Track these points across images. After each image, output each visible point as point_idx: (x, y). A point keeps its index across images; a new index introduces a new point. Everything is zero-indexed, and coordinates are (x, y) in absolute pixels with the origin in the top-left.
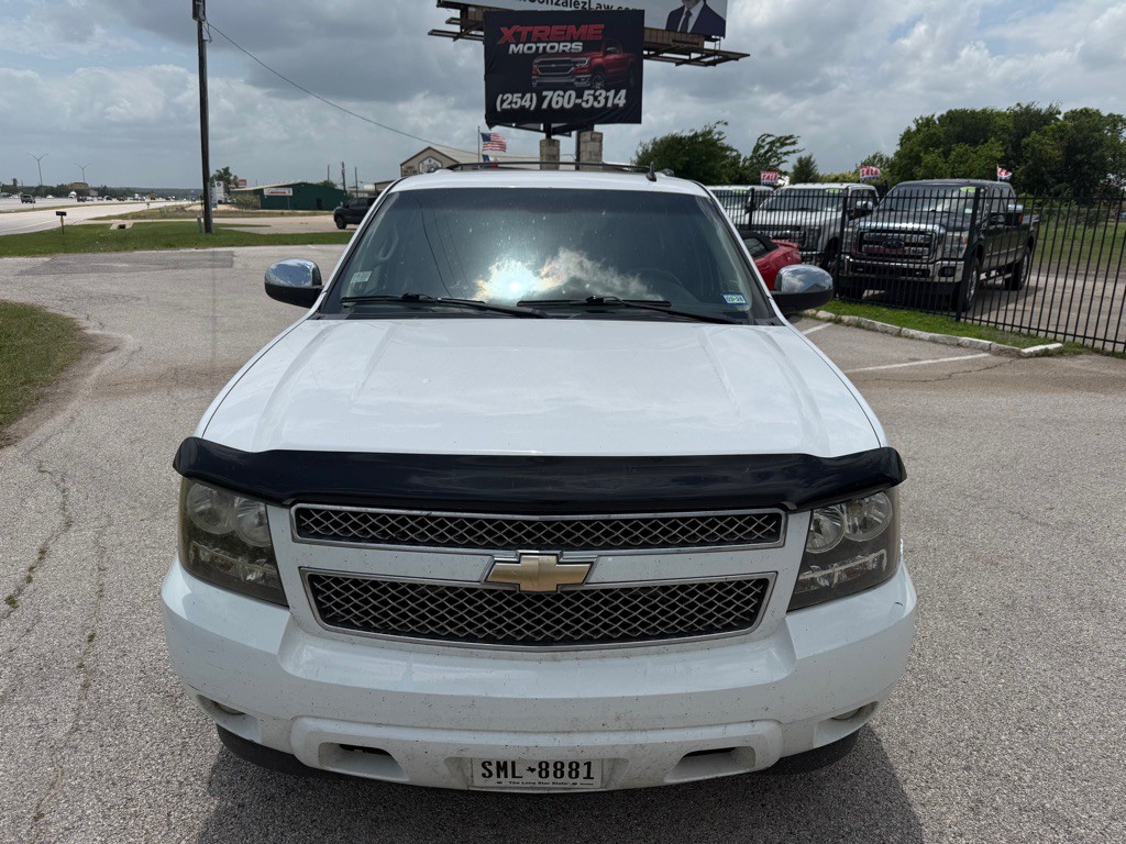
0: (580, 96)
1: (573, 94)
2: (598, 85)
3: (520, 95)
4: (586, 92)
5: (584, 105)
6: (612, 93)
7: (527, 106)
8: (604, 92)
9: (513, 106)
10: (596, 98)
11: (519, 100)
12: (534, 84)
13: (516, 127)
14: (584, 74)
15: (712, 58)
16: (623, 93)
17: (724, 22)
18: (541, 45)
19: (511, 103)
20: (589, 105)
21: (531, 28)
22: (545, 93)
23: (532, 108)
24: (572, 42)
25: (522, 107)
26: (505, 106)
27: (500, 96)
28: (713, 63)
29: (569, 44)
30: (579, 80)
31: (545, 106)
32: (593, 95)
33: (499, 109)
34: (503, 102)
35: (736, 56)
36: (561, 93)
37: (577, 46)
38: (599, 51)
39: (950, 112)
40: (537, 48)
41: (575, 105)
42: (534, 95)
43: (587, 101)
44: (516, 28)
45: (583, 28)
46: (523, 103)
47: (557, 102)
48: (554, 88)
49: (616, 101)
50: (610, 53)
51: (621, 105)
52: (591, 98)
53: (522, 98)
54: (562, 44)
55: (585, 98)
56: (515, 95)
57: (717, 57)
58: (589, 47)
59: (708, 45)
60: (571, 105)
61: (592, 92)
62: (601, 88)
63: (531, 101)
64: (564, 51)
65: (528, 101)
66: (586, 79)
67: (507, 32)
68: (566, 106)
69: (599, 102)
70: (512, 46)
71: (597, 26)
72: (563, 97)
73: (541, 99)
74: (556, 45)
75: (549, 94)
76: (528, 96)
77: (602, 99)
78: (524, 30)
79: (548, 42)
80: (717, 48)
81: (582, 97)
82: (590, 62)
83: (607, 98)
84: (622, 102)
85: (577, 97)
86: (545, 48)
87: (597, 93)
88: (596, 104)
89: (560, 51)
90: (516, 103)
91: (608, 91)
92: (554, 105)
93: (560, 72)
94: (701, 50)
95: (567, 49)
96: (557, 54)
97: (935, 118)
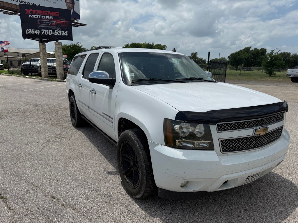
0: (53, 31)
1: (52, 31)
2: (59, 29)
3: (34, 30)
4: (55, 31)
5: (55, 34)
6: (63, 32)
7: (37, 33)
8: (61, 31)
9: (32, 33)
10: (58, 33)
11: (34, 31)
12: (39, 27)
13: (32, 39)
14: (54, 26)
15: (77, 25)
16: (67, 32)
17: (79, 16)
18: (40, 16)
19: (31, 32)
20: (57, 34)
21: (36, 11)
22: (42, 30)
23: (38, 34)
24: (50, 16)
25: (35, 34)
26: (29, 33)
27: (27, 30)
28: (77, 26)
29: (49, 17)
30: (53, 27)
31: (43, 33)
32: (58, 32)
33: (27, 33)
34: (28, 31)
35: (84, 25)
36: (48, 30)
37: (51, 18)
38: (58, 19)
39: (132, 43)
40: (39, 17)
41: (52, 34)
42: (39, 30)
43: (56, 33)
44: (30, 10)
45: (53, 13)
46: (35, 32)
47: (47, 33)
48: (45, 29)
49: (65, 34)
50: (61, 20)
51: (66, 35)
52: (57, 33)
53: (35, 31)
54: (46, 17)
55: (55, 32)
56: (32, 30)
57: (78, 25)
58: (55, 18)
59: (76, 21)
60: (51, 34)
61: (57, 31)
62: (60, 30)
63: (38, 32)
64: (47, 18)
65: (37, 32)
66: (55, 27)
67: (28, 11)
68: (49, 34)
69: (60, 34)
70: (30, 16)
71: (57, 12)
72: (48, 31)
73: (41, 32)
74: (45, 16)
75: (44, 30)
76: (37, 30)
77: (60, 33)
78: (34, 11)
79: (42, 15)
80: (78, 22)
81: (54, 32)
82: (56, 22)
83: (62, 33)
84: (67, 34)
85: (53, 32)
86: (41, 17)
87: (59, 31)
88: (59, 34)
89: (46, 18)
90: (33, 32)
91: (62, 31)
92: (45, 34)
93: (47, 24)
94: (74, 22)
95: (48, 18)
96: (45, 19)
97: (129, 44)
